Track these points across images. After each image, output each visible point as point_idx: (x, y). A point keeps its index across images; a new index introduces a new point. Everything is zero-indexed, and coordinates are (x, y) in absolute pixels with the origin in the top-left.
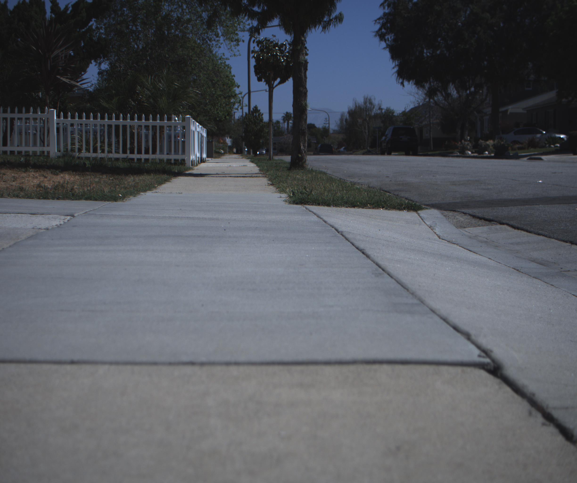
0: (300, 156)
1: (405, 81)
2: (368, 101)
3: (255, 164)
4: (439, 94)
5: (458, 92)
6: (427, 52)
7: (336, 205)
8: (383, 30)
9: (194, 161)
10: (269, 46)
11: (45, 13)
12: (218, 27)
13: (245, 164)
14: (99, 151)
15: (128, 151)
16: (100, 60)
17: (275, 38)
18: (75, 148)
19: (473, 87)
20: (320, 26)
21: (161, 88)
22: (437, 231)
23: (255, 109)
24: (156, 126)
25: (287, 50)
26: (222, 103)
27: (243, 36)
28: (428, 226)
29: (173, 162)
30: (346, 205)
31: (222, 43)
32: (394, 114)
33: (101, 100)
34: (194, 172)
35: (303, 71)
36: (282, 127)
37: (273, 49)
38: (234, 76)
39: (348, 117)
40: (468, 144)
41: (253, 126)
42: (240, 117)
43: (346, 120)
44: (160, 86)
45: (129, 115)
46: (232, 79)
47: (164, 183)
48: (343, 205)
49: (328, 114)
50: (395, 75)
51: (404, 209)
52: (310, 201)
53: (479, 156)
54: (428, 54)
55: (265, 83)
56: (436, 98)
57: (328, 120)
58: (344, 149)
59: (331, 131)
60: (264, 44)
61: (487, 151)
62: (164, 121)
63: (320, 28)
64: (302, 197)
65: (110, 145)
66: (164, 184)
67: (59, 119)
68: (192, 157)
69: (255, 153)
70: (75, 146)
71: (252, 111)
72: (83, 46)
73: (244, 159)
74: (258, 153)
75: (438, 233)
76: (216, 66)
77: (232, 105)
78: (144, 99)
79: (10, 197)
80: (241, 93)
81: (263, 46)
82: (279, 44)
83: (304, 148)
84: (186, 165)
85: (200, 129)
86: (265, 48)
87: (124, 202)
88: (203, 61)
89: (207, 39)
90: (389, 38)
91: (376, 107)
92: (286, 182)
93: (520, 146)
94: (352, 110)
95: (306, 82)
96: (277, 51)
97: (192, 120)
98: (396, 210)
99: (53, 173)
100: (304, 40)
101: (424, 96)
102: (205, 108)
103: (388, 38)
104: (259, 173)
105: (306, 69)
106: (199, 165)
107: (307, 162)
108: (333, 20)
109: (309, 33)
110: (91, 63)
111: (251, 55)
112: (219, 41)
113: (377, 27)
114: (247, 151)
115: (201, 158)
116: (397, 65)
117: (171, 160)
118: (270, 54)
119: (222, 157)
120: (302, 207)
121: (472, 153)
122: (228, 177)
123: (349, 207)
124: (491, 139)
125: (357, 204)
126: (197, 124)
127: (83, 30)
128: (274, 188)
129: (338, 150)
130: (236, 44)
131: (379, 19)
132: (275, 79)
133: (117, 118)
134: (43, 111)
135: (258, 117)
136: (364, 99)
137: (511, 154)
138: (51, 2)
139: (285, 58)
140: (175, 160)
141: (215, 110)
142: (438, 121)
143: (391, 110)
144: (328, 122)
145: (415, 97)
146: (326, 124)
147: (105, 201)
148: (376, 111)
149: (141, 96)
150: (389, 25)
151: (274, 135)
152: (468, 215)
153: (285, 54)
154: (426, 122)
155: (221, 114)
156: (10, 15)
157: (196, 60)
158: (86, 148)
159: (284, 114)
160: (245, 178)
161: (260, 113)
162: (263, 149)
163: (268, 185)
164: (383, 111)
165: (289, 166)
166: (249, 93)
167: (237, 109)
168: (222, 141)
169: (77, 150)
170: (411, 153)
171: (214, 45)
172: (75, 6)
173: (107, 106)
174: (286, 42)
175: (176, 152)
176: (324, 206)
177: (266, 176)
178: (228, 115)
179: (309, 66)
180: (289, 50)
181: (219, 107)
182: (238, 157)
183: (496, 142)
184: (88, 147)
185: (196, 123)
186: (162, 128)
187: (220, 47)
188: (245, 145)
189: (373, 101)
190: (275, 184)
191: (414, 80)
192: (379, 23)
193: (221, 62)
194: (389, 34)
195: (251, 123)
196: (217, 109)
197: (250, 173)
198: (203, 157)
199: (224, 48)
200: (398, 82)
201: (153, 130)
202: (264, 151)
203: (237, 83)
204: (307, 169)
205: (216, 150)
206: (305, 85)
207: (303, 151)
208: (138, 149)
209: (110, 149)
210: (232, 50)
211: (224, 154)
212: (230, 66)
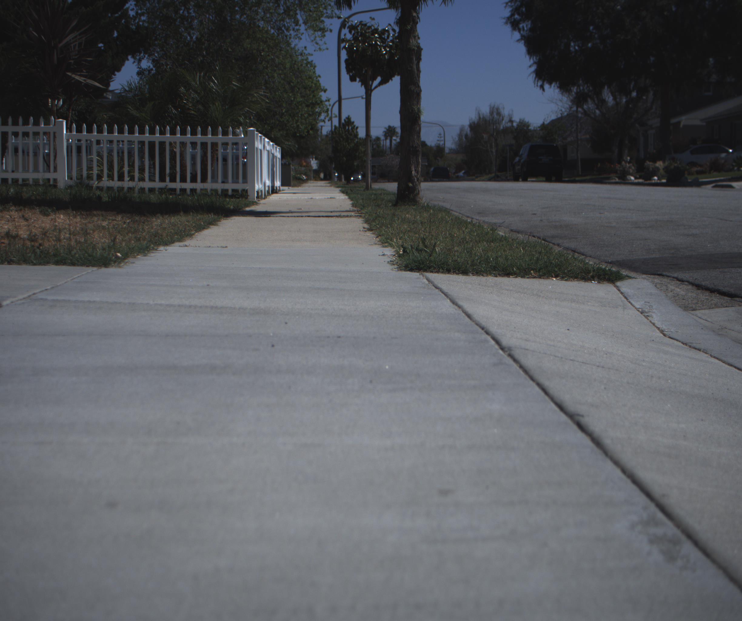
0: (411, 185)
1: (545, 83)
2: (495, 110)
3: (347, 195)
4: (589, 101)
5: (615, 99)
6: (575, 46)
7: (478, 273)
8: (516, 16)
9: (261, 191)
10: (366, 32)
12: (298, 12)
13: (332, 195)
14: (127, 178)
15: (168, 179)
16: (140, 55)
17: (374, 21)
18: (92, 174)
19: (635, 91)
21: (214, 89)
23: (347, 120)
24: (206, 143)
25: (391, 38)
26: (304, 113)
27: (331, 24)
28: (639, 311)
29: (230, 193)
30: (494, 272)
31: (303, 33)
32: (530, 128)
34: (259, 208)
35: (415, 62)
36: (383, 145)
37: (371, 36)
38: (320, 76)
39: (469, 132)
40: (630, 167)
41: (344, 144)
42: (328, 132)
43: (466, 136)
44: (212, 87)
45: (168, 128)
46: (317, 81)
48: (488, 272)
49: (442, 127)
50: (532, 75)
51: (592, 278)
53: (646, 182)
54: (577, 48)
55: (360, 83)
56: (585, 107)
57: (442, 135)
58: (464, 173)
59: (447, 151)
60: (359, 30)
61: (656, 176)
62: (217, 135)
64: (419, 259)
65: (142, 170)
66: (207, 229)
67: (70, 134)
68: (258, 186)
69: (348, 180)
70: (92, 171)
71: (343, 124)
72: (117, 37)
73: (333, 188)
74: (352, 179)
75: (658, 324)
76: (295, 64)
77: (317, 116)
78: (190, 105)
80: (329, 101)
81: (358, 33)
82: (380, 29)
83: (416, 174)
84: (249, 197)
85: (271, 148)
86: (361, 36)
88: (278, 57)
89: (283, 28)
90: (525, 26)
91: (506, 119)
92: (391, 227)
93: (699, 169)
94: (474, 123)
95: (419, 77)
96: (377, 39)
97: (258, 134)
98: (579, 281)
100: (416, 16)
101: (570, 104)
102: (280, 119)
103: (523, 27)
104: (351, 210)
105: (419, 59)
106: (268, 197)
107: (422, 194)
109: (423, 6)
110: (128, 60)
111: (342, 46)
112: (299, 31)
113: (507, 13)
114: (338, 177)
115: (273, 186)
116: (536, 63)
117: (227, 190)
118: (367, 44)
119: (304, 185)
120: (421, 276)
121: (636, 178)
122: (305, 216)
123: (500, 275)
124: (660, 159)
125: (513, 270)
126: (267, 140)
127: (117, 15)
129: (457, 175)
130: (322, 34)
132: (375, 79)
133: (152, 132)
134: (47, 123)
135: (351, 131)
136: (490, 108)
137: (689, 181)
139: (388, 50)
140: (233, 190)
141: (295, 123)
142: (588, 136)
143: (525, 122)
144: (442, 139)
145: (557, 105)
146: (441, 141)
147: (87, 266)
148: (505, 124)
149: (186, 100)
150: (524, 9)
151: (373, 156)
152: (686, 283)
153: (388, 44)
154: (572, 138)
155: (302, 127)
157: (269, 56)
158: (108, 173)
159: (385, 128)
160: (330, 218)
161: (354, 126)
162: (358, 173)
163: (363, 231)
164: (515, 124)
165: (395, 199)
166: (340, 100)
167: (324, 121)
168: (304, 164)
169: (95, 177)
170: (554, 178)
171: (293, 35)
173: (138, 115)
174: (390, 27)
175: (235, 180)
176: (457, 274)
177: (362, 215)
178: (312, 129)
180: (393, 38)
181: (300, 119)
182: (325, 185)
183: (667, 163)
184: (111, 173)
185: (264, 139)
186: (214, 145)
187: (300, 39)
188: (335, 169)
189: (501, 110)
190: (374, 228)
191: (558, 83)
192: (511, 6)
193: (303, 58)
194: (524, 22)
195: (341, 139)
196: (297, 121)
197: (338, 210)
198: (276, 185)
199: (306, 39)
200: (536, 85)
201: (202, 148)
202: (360, 177)
203: (324, 87)
204: (421, 205)
205: (297, 176)
206: (418, 82)
207: (416, 179)
208: (181, 175)
209: (143, 176)
210: (317, 43)
211: (305, 181)
212: (315, 64)
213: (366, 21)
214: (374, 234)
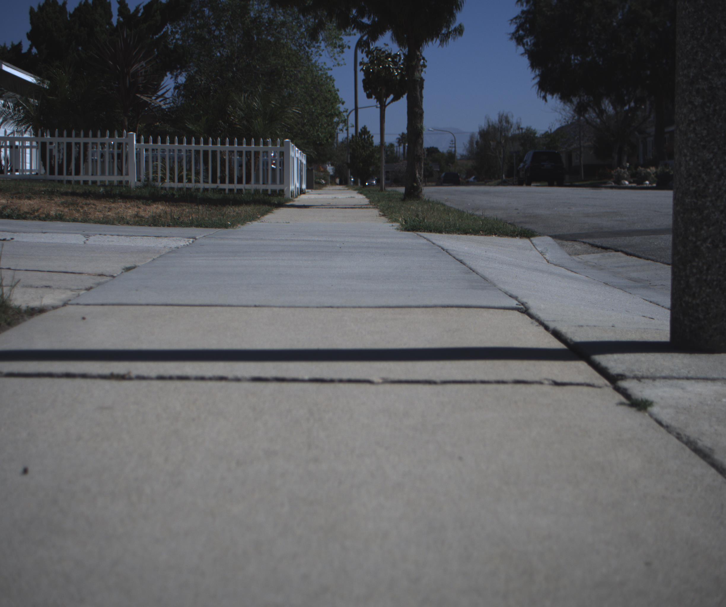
0: (415, 185)
1: (547, 94)
2: (504, 119)
3: (365, 195)
4: (590, 110)
5: (615, 108)
6: (575, 59)
8: (521, 32)
9: (294, 191)
10: (380, 57)
11: (111, 16)
13: (353, 195)
14: (185, 180)
15: (219, 181)
16: (177, 71)
17: (387, 47)
18: (157, 177)
19: (633, 101)
20: (438, 40)
21: (256, 107)
22: (547, 256)
23: (363, 130)
24: (250, 152)
25: (402, 61)
26: (323, 123)
27: (349, 41)
28: (539, 252)
29: (269, 192)
31: (323, 50)
32: (536, 135)
33: (187, 122)
34: (296, 203)
35: (419, 90)
36: (397, 152)
37: (385, 60)
38: (338, 90)
39: (479, 139)
41: (361, 151)
42: (344, 140)
43: (477, 142)
44: (254, 105)
45: (219, 139)
46: (335, 94)
47: (266, 214)
49: (454, 135)
50: (535, 87)
51: (517, 236)
52: (422, 228)
53: (638, 186)
54: (576, 61)
55: (376, 100)
56: (587, 116)
57: (454, 142)
58: (474, 179)
59: (458, 157)
60: (375, 55)
61: (647, 180)
62: (259, 145)
63: (437, 42)
65: (197, 173)
67: (139, 144)
68: (292, 188)
69: (363, 184)
70: (157, 175)
71: (360, 133)
72: (157, 55)
73: (350, 190)
74: (367, 184)
75: (548, 258)
76: (316, 79)
77: (336, 126)
78: (237, 121)
79: (121, 224)
80: (346, 111)
81: (374, 57)
82: (393, 54)
83: (419, 176)
84: (285, 196)
85: (299, 155)
86: (376, 60)
87: (234, 229)
88: (300, 72)
89: (305, 46)
90: (529, 41)
91: (515, 127)
92: (399, 213)
94: (483, 130)
95: (422, 101)
96: (390, 63)
97: (291, 144)
98: (508, 237)
99: (145, 203)
100: (420, 55)
101: (572, 112)
102: (303, 130)
103: (527, 42)
104: (369, 204)
105: (422, 88)
106: (299, 197)
107: (423, 193)
108: (453, 32)
109: (425, 46)
110: (167, 76)
111: (359, 68)
112: (319, 48)
113: (513, 28)
114: (354, 181)
116: (539, 75)
117: (267, 190)
118: (382, 67)
119: (324, 188)
120: (414, 233)
121: (630, 183)
122: (335, 208)
123: (461, 234)
124: (653, 165)
126: (297, 149)
127: (157, 36)
128: (387, 220)
129: (467, 180)
130: (341, 51)
131: (516, 18)
132: (388, 96)
133: (206, 143)
134: (121, 135)
135: (367, 140)
136: (499, 116)
138: (119, 3)
139: (399, 71)
140: (272, 190)
141: (315, 132)
142: (590, 144)
143: (532, 129)
144: (453, 145)
145: (561, 114)
146: (452, 147)
147: (215, 228)
148: (513, 132)
149: (233, 117)
150: (528, 26)
151: (387, 162)
152: (587, 244)
153: (399, 66)
154: (575, 145)
155: (321, 136)
156: (69, 19)
157: (292, 71)
158: (170, 176)
159: (399, 135)
160: (354, 209)
161: (370, 135)
162: (373, 179)
163: (379, 216)
164: (523, 131)
165: (403, 197)
166: (356, 109)
167: (342, 130)
168: (322, 169)
169: (159, 179)
170: (555, 183)
171: (314, 52)
172: (147, 7)
173: (194, 129)
174: (401, 52)
175: (274, 181)
176: (435, 233)
177: (378, 207)
178: (330, 137)
179: (425, 84)
180: (404, 61)
181: (320, 128)
182: (343, 188)
183: (660, 168)
184: (172, 176)
185: (295, 148)
186: (257, 153)
187: (321, 55)
188: (351, 174)
189: (510, 119)
190: (387, 214)
191: (559, 94)
192: (516, 23)
193: (322, 72)
194: (528, 37)
195: (358, 147)
196: (317, 131)
197: (359, 204)
198: (302, 188)
199: (326, 56)
200: (539, 96)
201: (246, 156)
202: (374, 182)
203: (342, 99)
204: (423, 200)
205: (317, 180)
206: (421, 105)
207: (419, 180)
208: (229, 178)
209: (198, 179)
210: (335, 59)
211: (325, 185)
212: (333, 78)
213: (380, 47)
214: (386, 218)
